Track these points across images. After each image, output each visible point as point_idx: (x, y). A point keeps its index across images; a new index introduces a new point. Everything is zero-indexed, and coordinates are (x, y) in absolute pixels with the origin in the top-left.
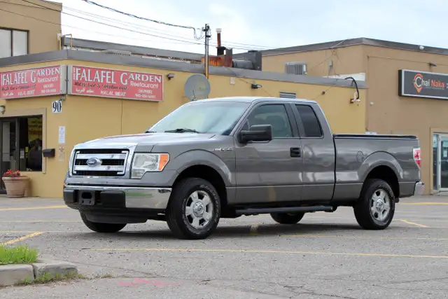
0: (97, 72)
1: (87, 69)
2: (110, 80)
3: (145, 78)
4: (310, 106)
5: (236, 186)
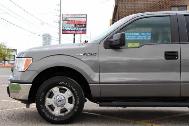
5: (100, 83)
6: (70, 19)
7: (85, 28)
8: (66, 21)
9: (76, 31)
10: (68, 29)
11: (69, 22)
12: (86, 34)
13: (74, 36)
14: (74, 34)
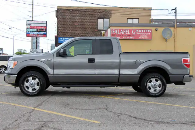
0: (122, 30)
1: (117, 29)
2: (127, 33)
3: (144, 31)
4: (110, 39)
5: (53, 75)
6: (32, 25)
7: (45, 33)
8: (30, 27)
9: (38, 34)
10: (31, 33)
11: (32, 27)
12: (46, 37)
13: (37, 38)
14: (37, 37)
